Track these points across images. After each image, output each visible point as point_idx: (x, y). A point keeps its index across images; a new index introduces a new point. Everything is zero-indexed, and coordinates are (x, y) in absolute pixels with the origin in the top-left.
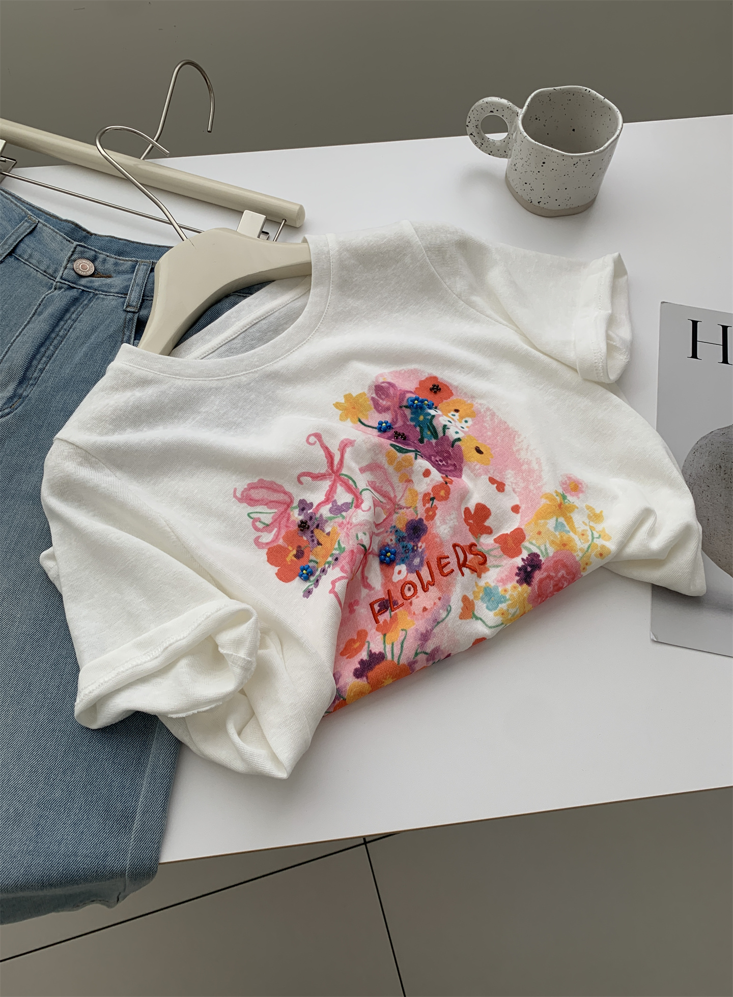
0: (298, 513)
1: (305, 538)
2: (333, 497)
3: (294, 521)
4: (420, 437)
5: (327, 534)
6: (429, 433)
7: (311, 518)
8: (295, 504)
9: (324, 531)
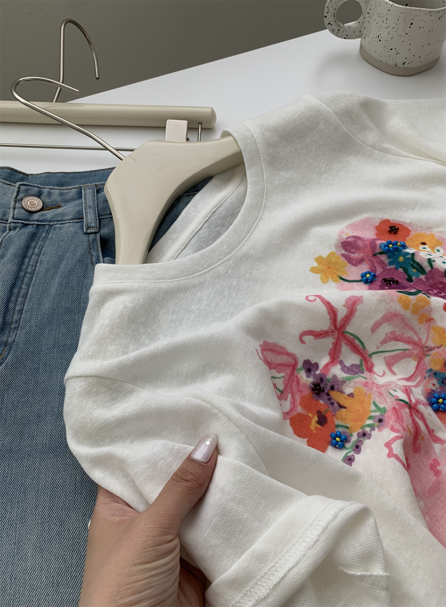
0: (305, 375)
1: (322, 402)
3: (305, 384)
4: (407, 277)
5: (349, 395)
6: (415, 271)
7: (322, 380)
8: (300, 365)
9: (342, 392)
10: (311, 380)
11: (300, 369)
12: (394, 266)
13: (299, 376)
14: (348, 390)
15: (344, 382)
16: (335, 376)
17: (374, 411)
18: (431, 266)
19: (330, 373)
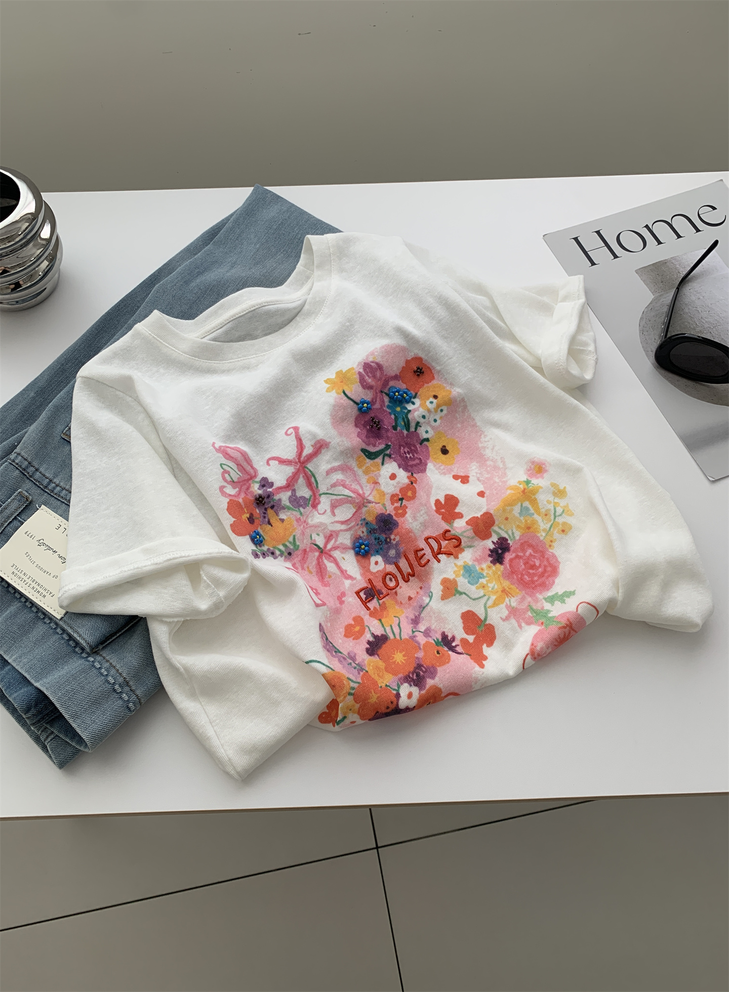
0: (258, 487)
1: (258, 511)
2: (294, 485)
3: (252, 493)
4: (394, 424)
5: (280, 519)
6: (403, 424)
7: (269, 496)
8: (258, 479)
9: (277, 514)
10: (260, 492)
11: (257, 482)
12: (390, 411)
13: (252, 485)
14: (282, 516)
15: (284, 508)
16: (280, 500)
17: (290, 543)
18: (416, 429)
19: (278, 496)
